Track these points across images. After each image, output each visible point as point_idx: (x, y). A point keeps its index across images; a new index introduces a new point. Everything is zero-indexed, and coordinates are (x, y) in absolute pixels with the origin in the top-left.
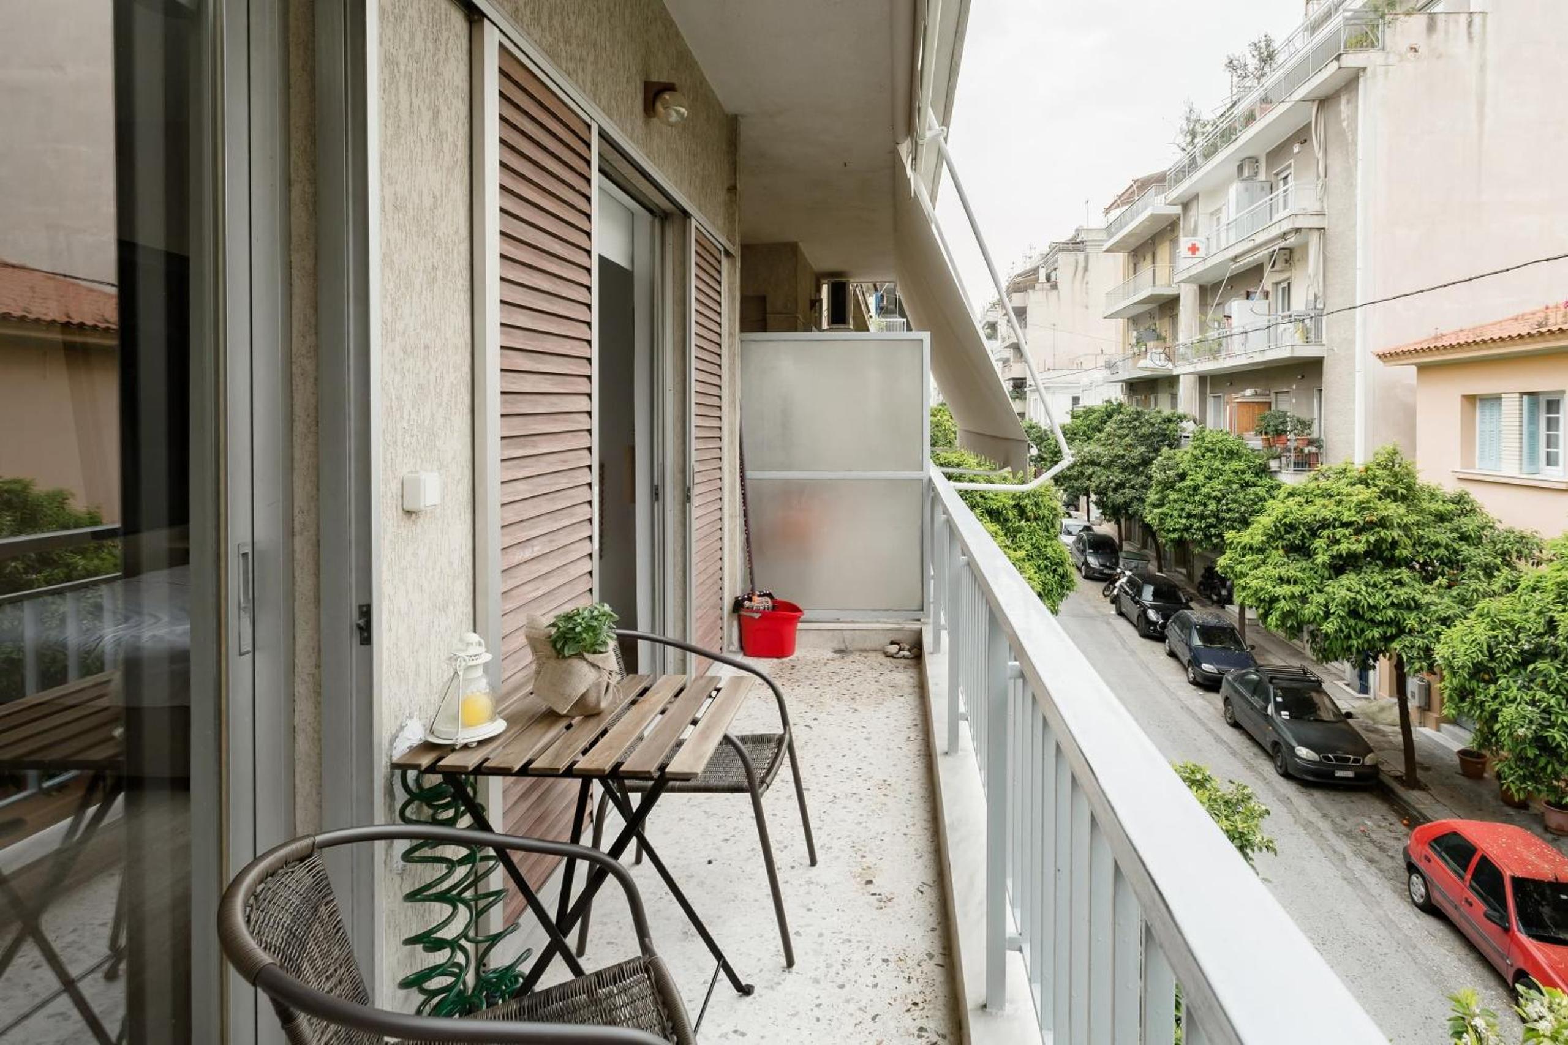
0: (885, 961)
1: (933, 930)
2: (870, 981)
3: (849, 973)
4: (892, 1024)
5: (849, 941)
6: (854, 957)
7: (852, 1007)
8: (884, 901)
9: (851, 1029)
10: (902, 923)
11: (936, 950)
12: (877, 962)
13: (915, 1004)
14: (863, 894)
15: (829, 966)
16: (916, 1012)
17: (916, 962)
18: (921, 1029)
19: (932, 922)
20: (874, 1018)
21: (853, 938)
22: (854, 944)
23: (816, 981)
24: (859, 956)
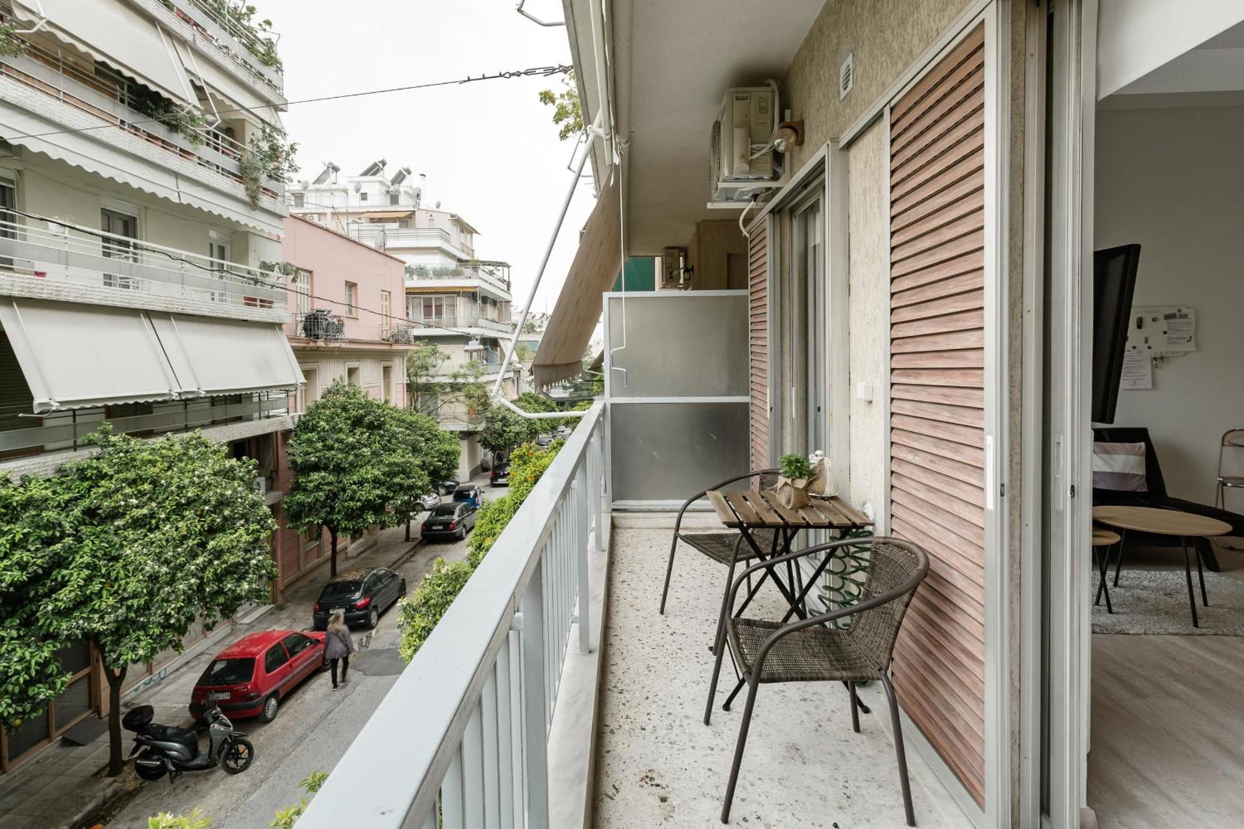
0: (643, 729)
1: (608, 752)
2: (652, 717)
3: (666, 722)
4: (637, 695)
5: (671, 743)
6: (665, 732)
7: (661, 703)
8: (648, 779)
9: (660, 694)
10: (632, 757)
11: (608, 737)
12: (649, 728)
13: (624, 704)
14: (667, 786)
15: (681, 726)
16: (623, 701)
17: (622, 729)
18: (621, 693)
19: (608, 759)
20: (647, 698)
21: (669, 745)
22: (666, 740)
23: (687, 717)
24: (661, 732)
